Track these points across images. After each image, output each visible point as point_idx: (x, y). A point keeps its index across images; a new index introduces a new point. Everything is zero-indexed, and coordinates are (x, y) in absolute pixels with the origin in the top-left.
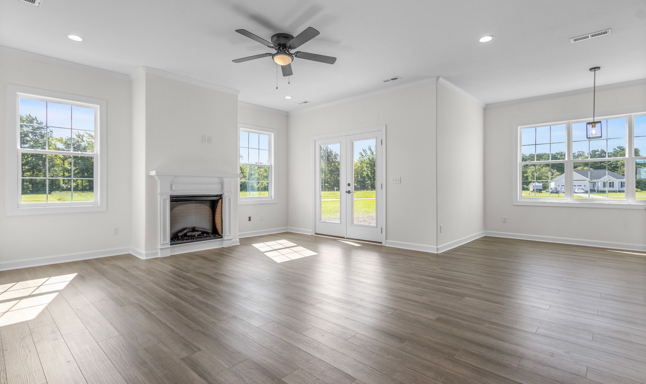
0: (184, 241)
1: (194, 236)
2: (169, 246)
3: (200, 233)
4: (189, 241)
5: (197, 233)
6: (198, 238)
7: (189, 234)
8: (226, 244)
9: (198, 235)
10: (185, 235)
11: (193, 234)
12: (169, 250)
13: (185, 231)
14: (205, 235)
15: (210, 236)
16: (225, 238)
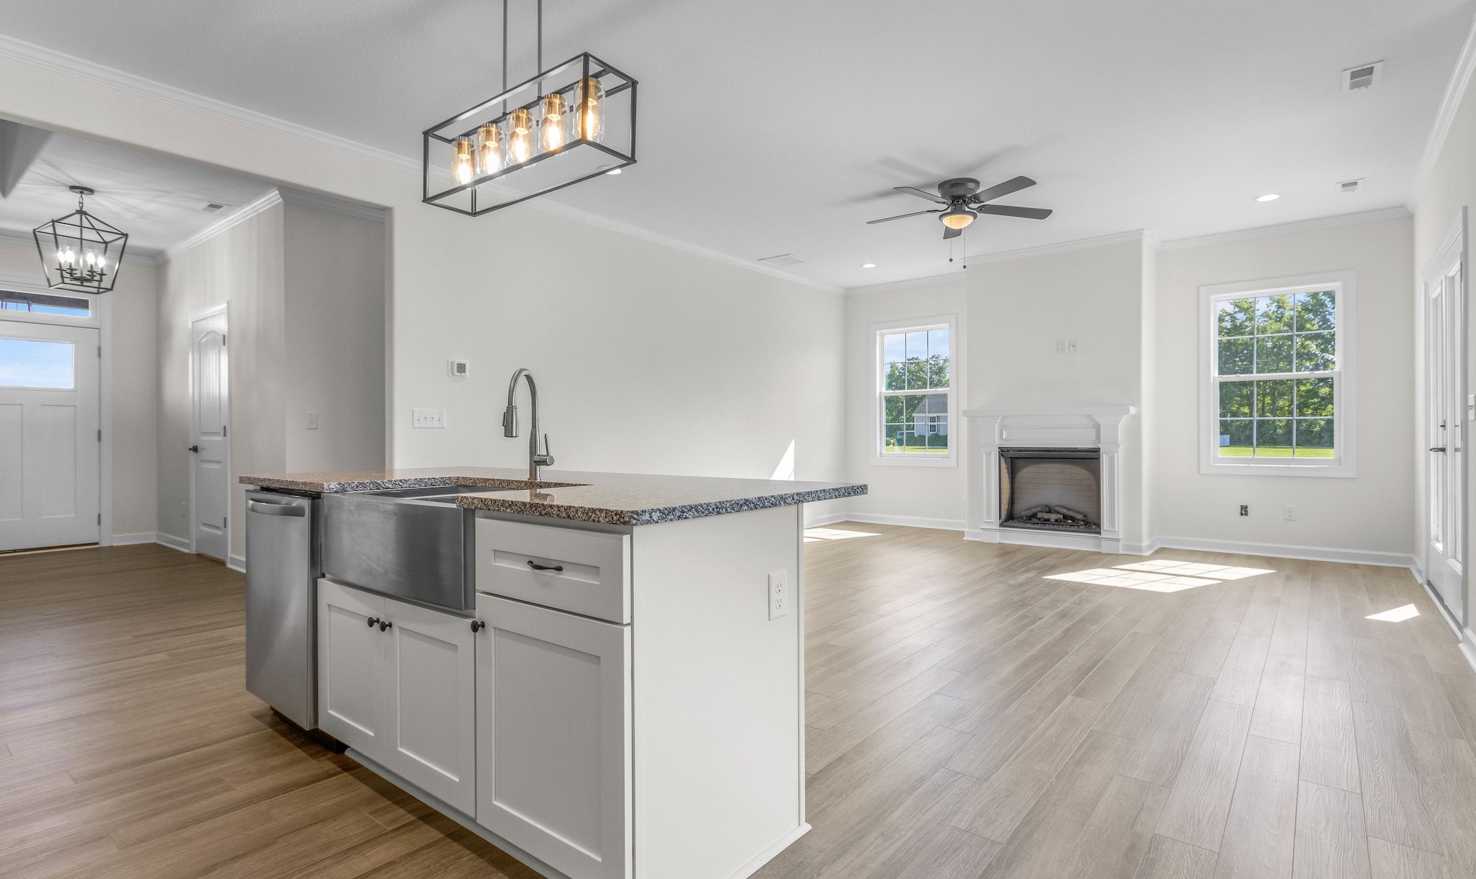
0: (1028, 526)
1: (1049, 520)
2: (996, 526)
3: (1061, 517)
4: (1036, 526)
5: (1053, 517)
6: (1053, 525)
7: (1039, 515)
8: (1105, 548)
9: (1056, 521)
10: (1034, 515)
11: (1046, 516)
12: (998, 533)
13: (1034, 510)
14: (1070, 521)
15: (1079, 527)
16: (1103, 535)
